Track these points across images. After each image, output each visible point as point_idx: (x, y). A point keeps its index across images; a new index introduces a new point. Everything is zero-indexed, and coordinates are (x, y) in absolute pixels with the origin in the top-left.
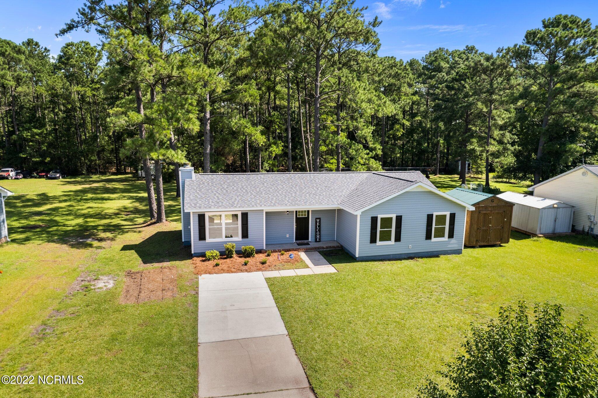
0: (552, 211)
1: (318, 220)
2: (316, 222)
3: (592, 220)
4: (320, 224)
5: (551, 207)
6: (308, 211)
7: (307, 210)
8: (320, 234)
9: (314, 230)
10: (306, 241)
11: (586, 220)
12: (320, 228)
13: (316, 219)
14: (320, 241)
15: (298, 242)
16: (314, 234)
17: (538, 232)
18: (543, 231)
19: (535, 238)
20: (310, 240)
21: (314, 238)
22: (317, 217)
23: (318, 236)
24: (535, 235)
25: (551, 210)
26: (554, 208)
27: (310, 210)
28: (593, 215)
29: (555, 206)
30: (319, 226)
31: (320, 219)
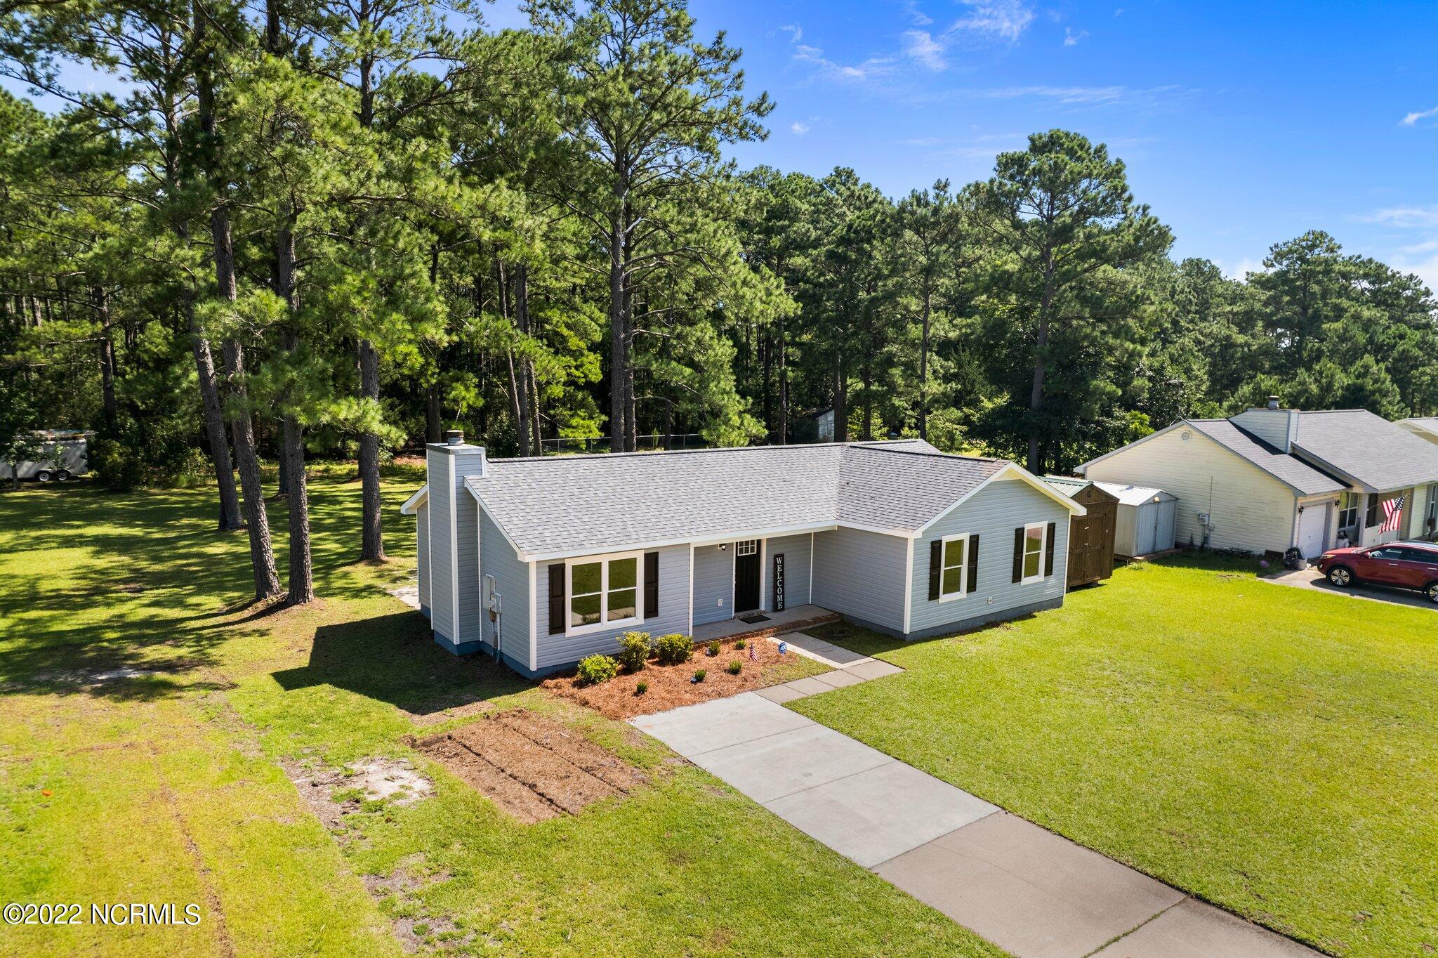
0: (1153, 507)
1: (779, 560)
2: (775, 564)
3: (1206, 523)
4: (783, 568)
5: (1151, 502)
6: (759, 542)
7: (756, 539)
8: (783, 593)
9: (772, 585)
10: (755, 612)
11: (1195, 521)
12: (783, 579)
13: (776, 556)
14: (783, 609)
15: (743, 614)
16: (771, 594)
17: (1134, 554)
18: (1141, 550)
19: (1135, 565)
20: (762, 608)
21: (771, 603)
22: (779, 552)
23: (780, 598)
24: (1132, 559)
25: (1150, 506)
26: (1155, 502)
27: (764, 538)
28: (1207, 512)
29: (1157, 499)
30: (782, 574)
31: (782, 556)
